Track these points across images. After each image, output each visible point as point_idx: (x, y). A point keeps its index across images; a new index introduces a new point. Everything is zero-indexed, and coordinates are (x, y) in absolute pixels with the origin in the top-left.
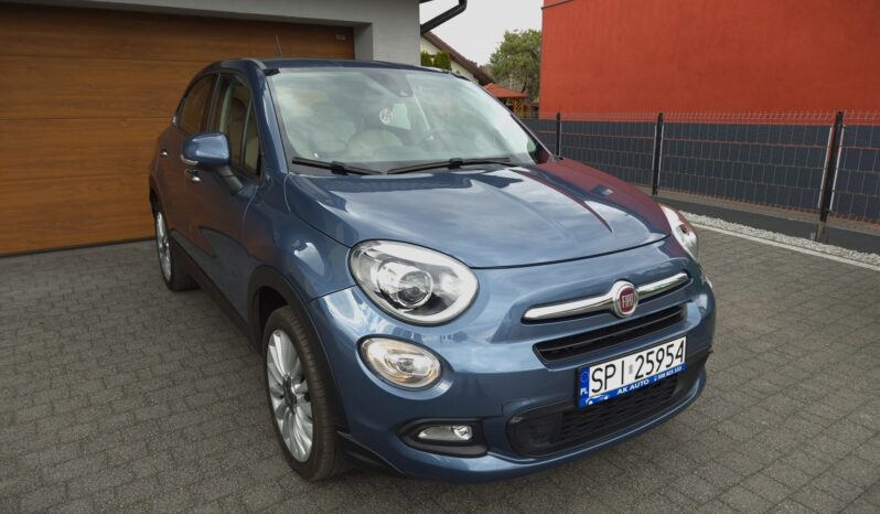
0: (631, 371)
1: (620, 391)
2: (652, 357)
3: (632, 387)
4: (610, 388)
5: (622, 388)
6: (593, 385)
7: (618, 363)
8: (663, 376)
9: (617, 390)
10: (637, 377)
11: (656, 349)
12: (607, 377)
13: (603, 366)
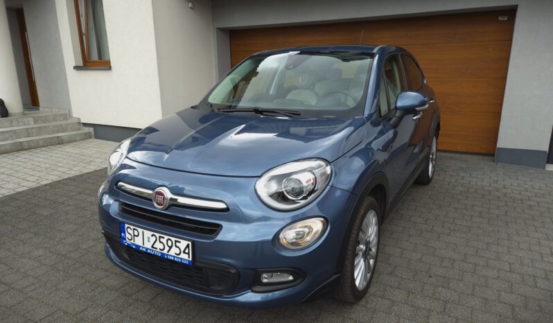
0: (149, 241)
1: (141, 248)
2: (164, 241)
3: (149, 251)
4: (136, 243)
5: (143, 247)
6: (128, 235)
7: (140, 230)
8: (172, 258)
9: (140, 247)
10: (152, 247)
11: (166, 237)
12: (134, 236)
13: (132, 227)
